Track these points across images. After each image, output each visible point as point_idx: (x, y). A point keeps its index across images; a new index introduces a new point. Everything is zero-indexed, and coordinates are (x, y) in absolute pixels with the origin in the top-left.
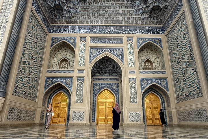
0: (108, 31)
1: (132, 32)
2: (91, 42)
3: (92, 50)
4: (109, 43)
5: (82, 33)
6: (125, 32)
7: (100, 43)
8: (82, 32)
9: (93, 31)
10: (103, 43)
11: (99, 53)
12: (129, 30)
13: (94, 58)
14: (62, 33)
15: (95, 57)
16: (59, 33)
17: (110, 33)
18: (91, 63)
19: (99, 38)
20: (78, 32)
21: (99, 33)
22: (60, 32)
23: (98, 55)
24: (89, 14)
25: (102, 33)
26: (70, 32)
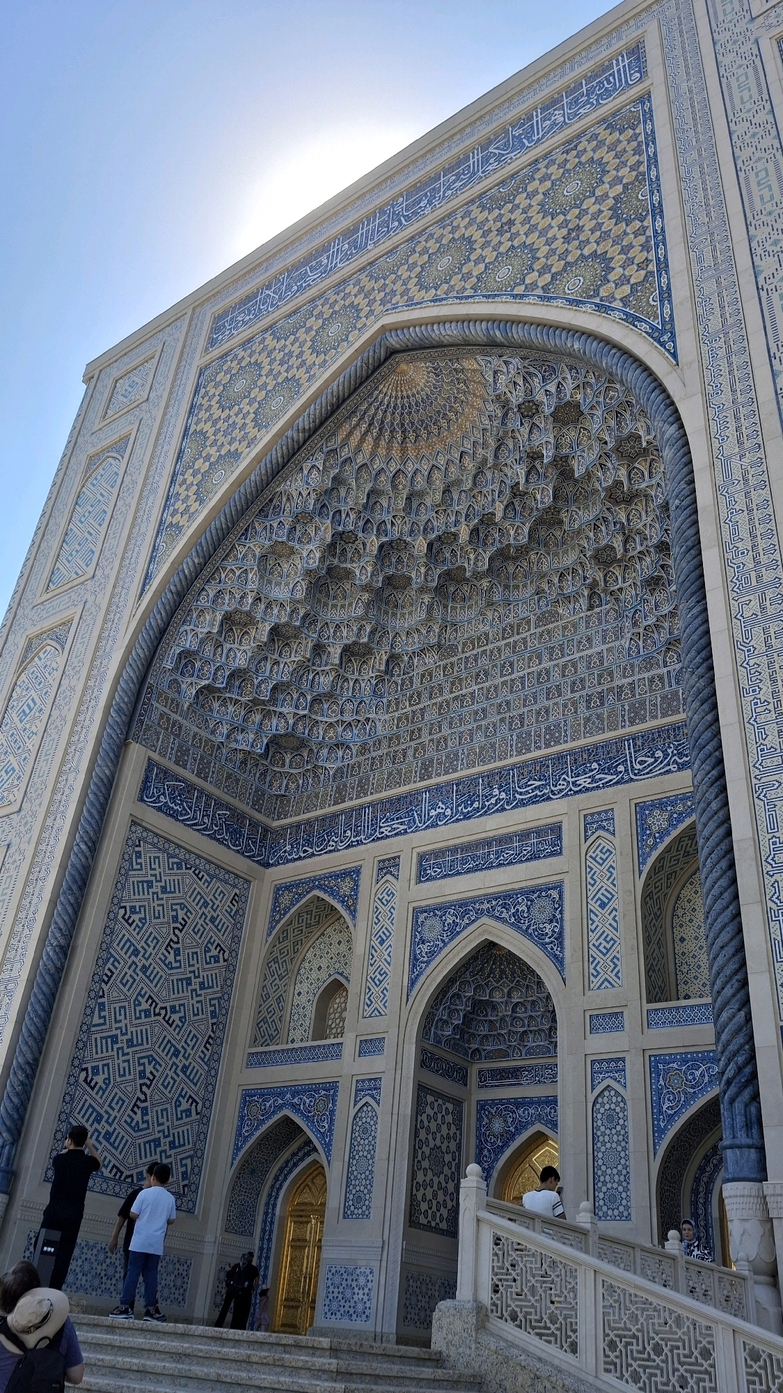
0: (493, 801)
1: (610, 777)
2: (423, 875)
3: (422, 917)
4: (500, 865)
5: (387, 837)
6: (573, 783)
7: (459, 874)
8: (386, 832)
9: (433, 813)
10: (469, 871)
11: (453, 931)
12: (595, 765)
13: (428, 963)
14: (313, 855)
15: (432, 954)
16: (300, 858)
17: (504, 809)
18: (414, 993)
19: (454, 850)
20: (372, 835)
21: (458, 820)
22: (305, 851)
23: (445, 945)
24: (420, 730)
25: (467, 817)
26: (341, 846)
